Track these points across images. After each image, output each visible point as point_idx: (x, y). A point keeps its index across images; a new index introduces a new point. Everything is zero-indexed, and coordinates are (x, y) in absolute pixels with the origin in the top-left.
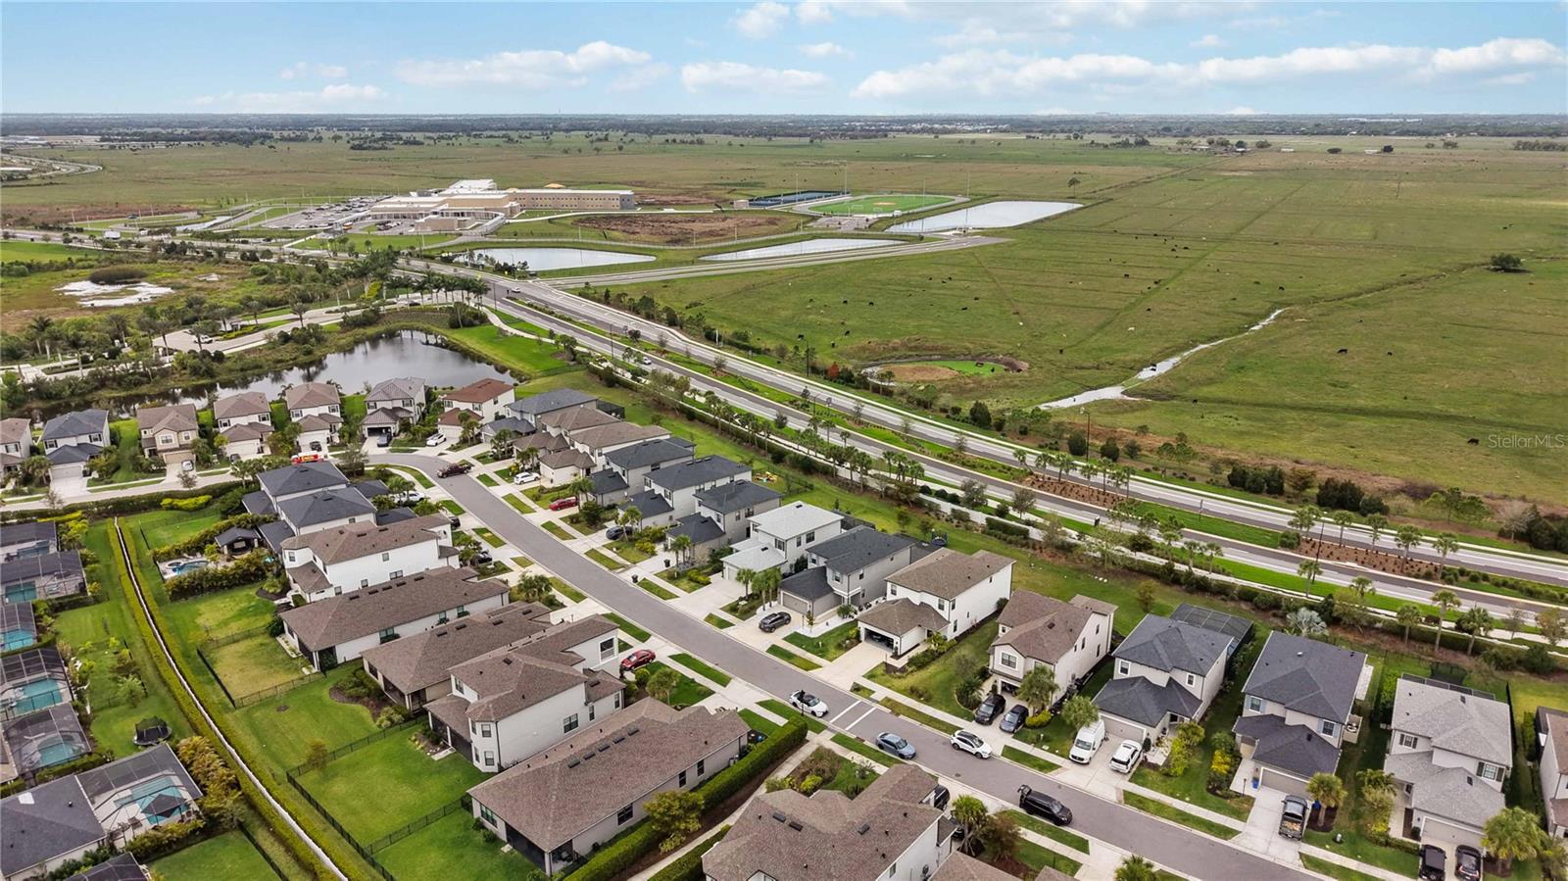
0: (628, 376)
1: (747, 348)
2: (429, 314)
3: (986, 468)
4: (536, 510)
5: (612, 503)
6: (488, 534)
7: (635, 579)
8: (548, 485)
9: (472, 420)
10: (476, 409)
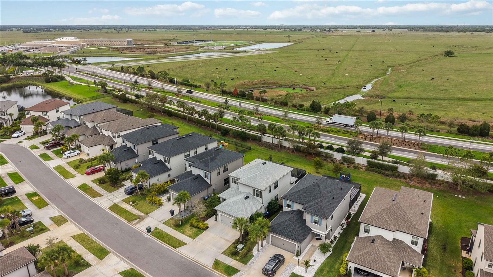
0: (134, 98)
2: (36, 77)
3: (335, 132)
4: (75, 175)
5: (127, 167)
6: (37, 198)
7: (149, 230)
8: (85, 158)
9: (40, 121)
10: (45, 115)
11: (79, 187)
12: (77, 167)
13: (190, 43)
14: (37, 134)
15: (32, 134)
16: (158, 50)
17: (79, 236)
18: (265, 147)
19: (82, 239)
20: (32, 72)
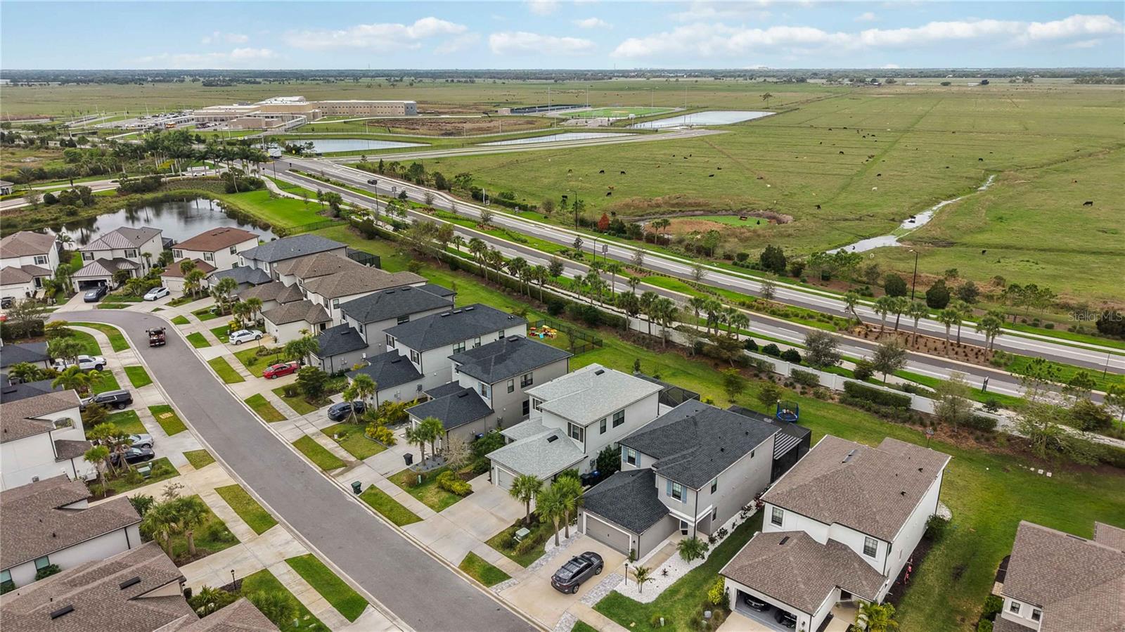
0: (390, 229)
1: (512, 206)
2: (210, 181)
3: (802, 317)
4: (245, 378)
5: (345, 367)
6: (168, 415)
7: (357, 489)
8: (270, 345)
9: (197, 270)
10: (208, 259)
11: (247, 401)
12: (250, 363)
13: (539, 111)
14: (190, 296)
15: (182, 295)
16: (468, 126)
17: (229, 488)
18: (634, 342)
19: (233, 495)
20: (203, 171)
